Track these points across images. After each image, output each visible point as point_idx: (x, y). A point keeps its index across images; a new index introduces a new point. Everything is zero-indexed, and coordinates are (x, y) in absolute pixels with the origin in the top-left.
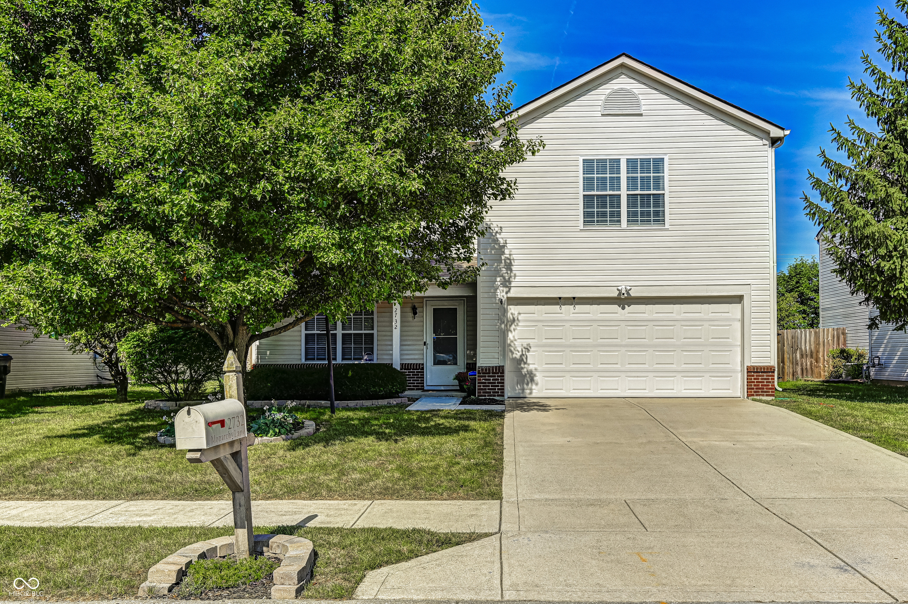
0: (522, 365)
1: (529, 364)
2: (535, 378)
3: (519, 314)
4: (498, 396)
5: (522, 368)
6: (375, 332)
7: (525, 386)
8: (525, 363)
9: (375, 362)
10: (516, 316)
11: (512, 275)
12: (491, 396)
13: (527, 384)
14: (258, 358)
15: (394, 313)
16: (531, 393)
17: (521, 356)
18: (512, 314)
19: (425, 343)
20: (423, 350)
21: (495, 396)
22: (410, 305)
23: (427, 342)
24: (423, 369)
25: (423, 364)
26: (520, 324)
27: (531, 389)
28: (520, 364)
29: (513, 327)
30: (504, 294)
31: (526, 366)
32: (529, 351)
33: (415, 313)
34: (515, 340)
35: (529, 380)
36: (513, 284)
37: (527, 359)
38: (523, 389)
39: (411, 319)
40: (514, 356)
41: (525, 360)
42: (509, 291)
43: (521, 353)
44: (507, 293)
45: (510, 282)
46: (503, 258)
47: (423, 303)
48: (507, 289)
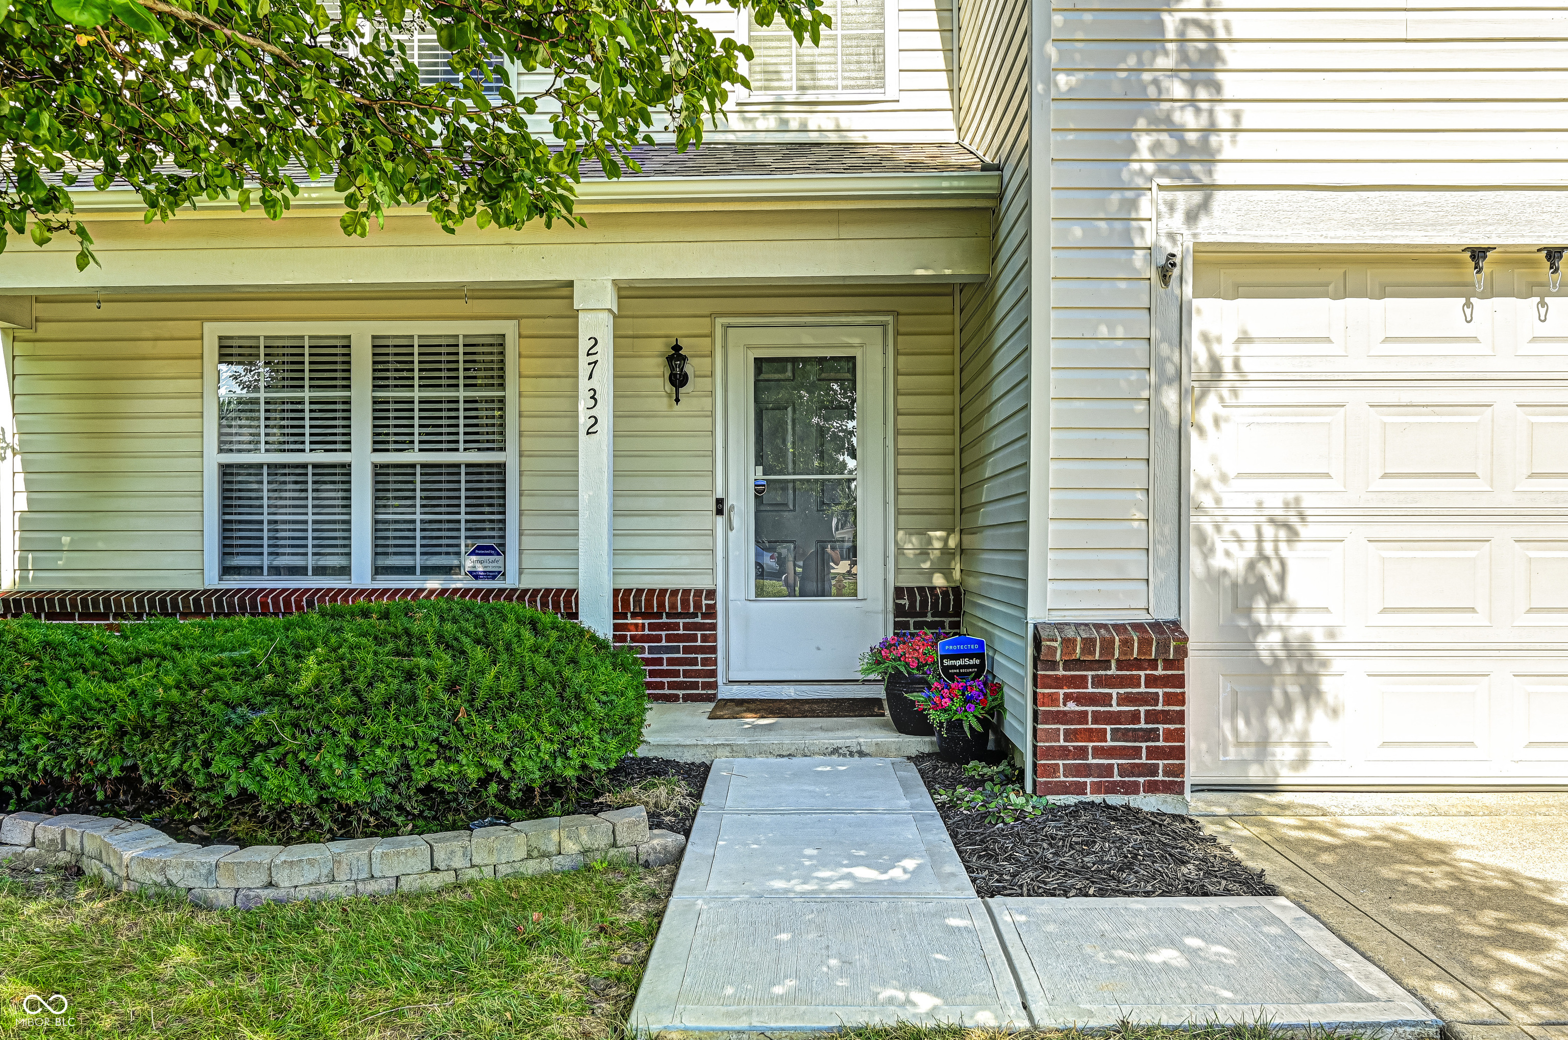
0: (1261, 617)
1: (1292, 610)
2: (1327, 684)
3: (1245, 339)
4: (1152, 788)
5: (1258, 629)
6: (510, 458)
7: (1274, 722)
8: (1273, 600)
9: (510, 582)
10: (1225, 351)
11: (1224, 119)
12: (1112, 789)
13: (1286, 713)
14: (24, 569)
15: (583, 360)
16: (1302, 762)
17: (1251, 565)
18: (1206, 338)
19: (720, 502)
20: (712, 533)
21: (1132, 789)
22: (660, 346)
23: (731, 501)
24: (711, 612)
25: (711, 594)
26: (1247, 395)
27: (1303, 743)
28: (1248, 611)
29: (1211, 405)
30: (1177, 222)
31: (1278, 617)
32: (1293, 535)
33: (678, 380)
34: (1224, 478)
35: (1294, 690)
36: (1222, 174)
37: (1282, 578)
38: (1263, 744)
39: (662, 403)
40: (1219, 562)
41: (1273, 585)
42: (1205, 206)
43: (1250, 551)
44: (1192, 217)
45: (1210, 160)
46: (1171, 22)
47: (711, 335)
48: (1196, 197)
